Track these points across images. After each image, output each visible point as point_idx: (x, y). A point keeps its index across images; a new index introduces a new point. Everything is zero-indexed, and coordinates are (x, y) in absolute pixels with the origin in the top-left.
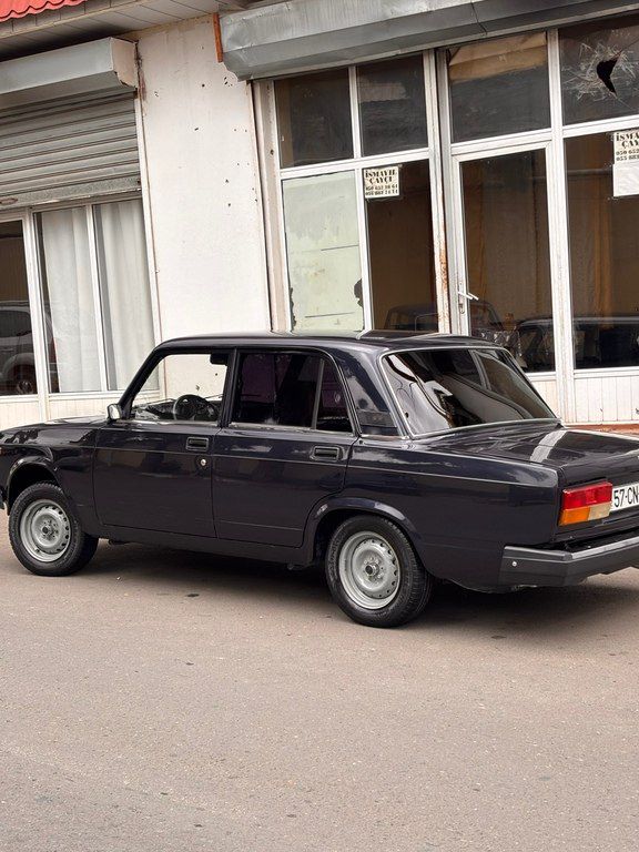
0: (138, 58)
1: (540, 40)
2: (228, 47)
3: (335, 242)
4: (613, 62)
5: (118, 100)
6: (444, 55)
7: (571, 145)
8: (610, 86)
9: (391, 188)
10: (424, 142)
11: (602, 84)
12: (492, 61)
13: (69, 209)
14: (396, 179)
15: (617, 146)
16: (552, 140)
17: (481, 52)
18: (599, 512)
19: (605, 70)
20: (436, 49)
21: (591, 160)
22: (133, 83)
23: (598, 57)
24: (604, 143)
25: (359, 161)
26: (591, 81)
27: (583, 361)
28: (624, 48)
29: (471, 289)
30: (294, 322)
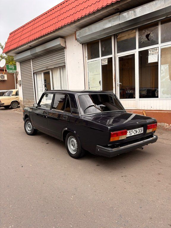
0: (65, 42)
1: (135, 31)
2: (77, 37)
3: (96, 73)
4: (149, 34)
5: (61, 49)
6: (116, 36)
7: (140, 53)
8: (148, 39)
9: (106, 63)
10: (111, 54)
11: (147, 39)
12: (125, 37)
13: (56, 68)
14: (107, 61)
15: (149, 52)
16: (136, 52)
17: (123, 35)
18: (123, 137)
19: (147, 36)
20: (114, 35)
21: (144, 55)
22: (64, 46)
23: (146, 33)
24: (147, 51)
25: (101, 58)
26: (144, 38)
28: (152, 31)
29: (120, 82)
30: (89, 88)
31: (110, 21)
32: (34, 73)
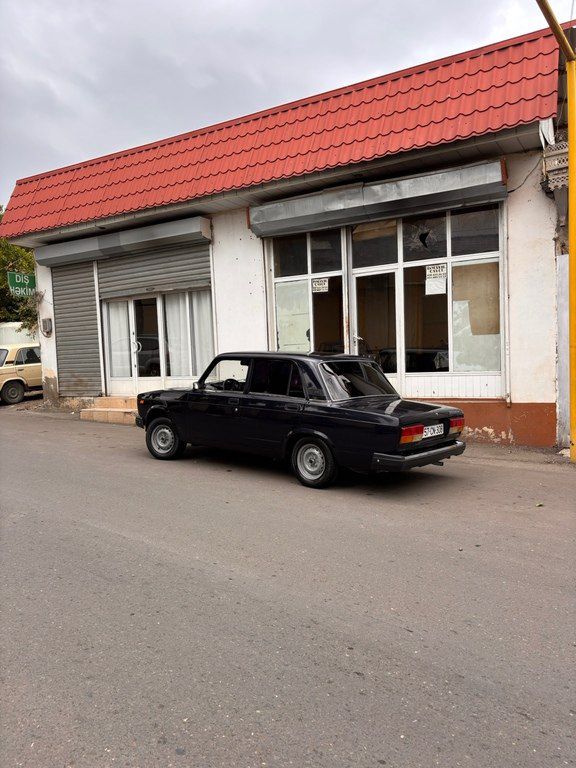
0: (212, 227)
1: (394, 223)
2: (253, 222)
3: (298, 312)
4: (427, 234)
5: (202, 245)
6: (350, 229)
7: (407, 271)
8: (425, 245)
9: (324, 288)
10: (340, 268)
11: (421, 244)
12: (372, 232)
13: (178, 293)
14: (327, 284)
15: (428, 272)
16: (398, 269)
17: (367, 228)
18: (417, 438)
19: (423, 237)
20: (347, 227)
21: (416, 278)
22: (209, 237)
23: (420, 232)
24: (422, 269)
25: (310, 276)
26: (417, 243)
27: (409, 369)
28: (432, 228)
29: (359, 335)
30: (278, 348)
31: (340, 198)
32: (101, 301)
